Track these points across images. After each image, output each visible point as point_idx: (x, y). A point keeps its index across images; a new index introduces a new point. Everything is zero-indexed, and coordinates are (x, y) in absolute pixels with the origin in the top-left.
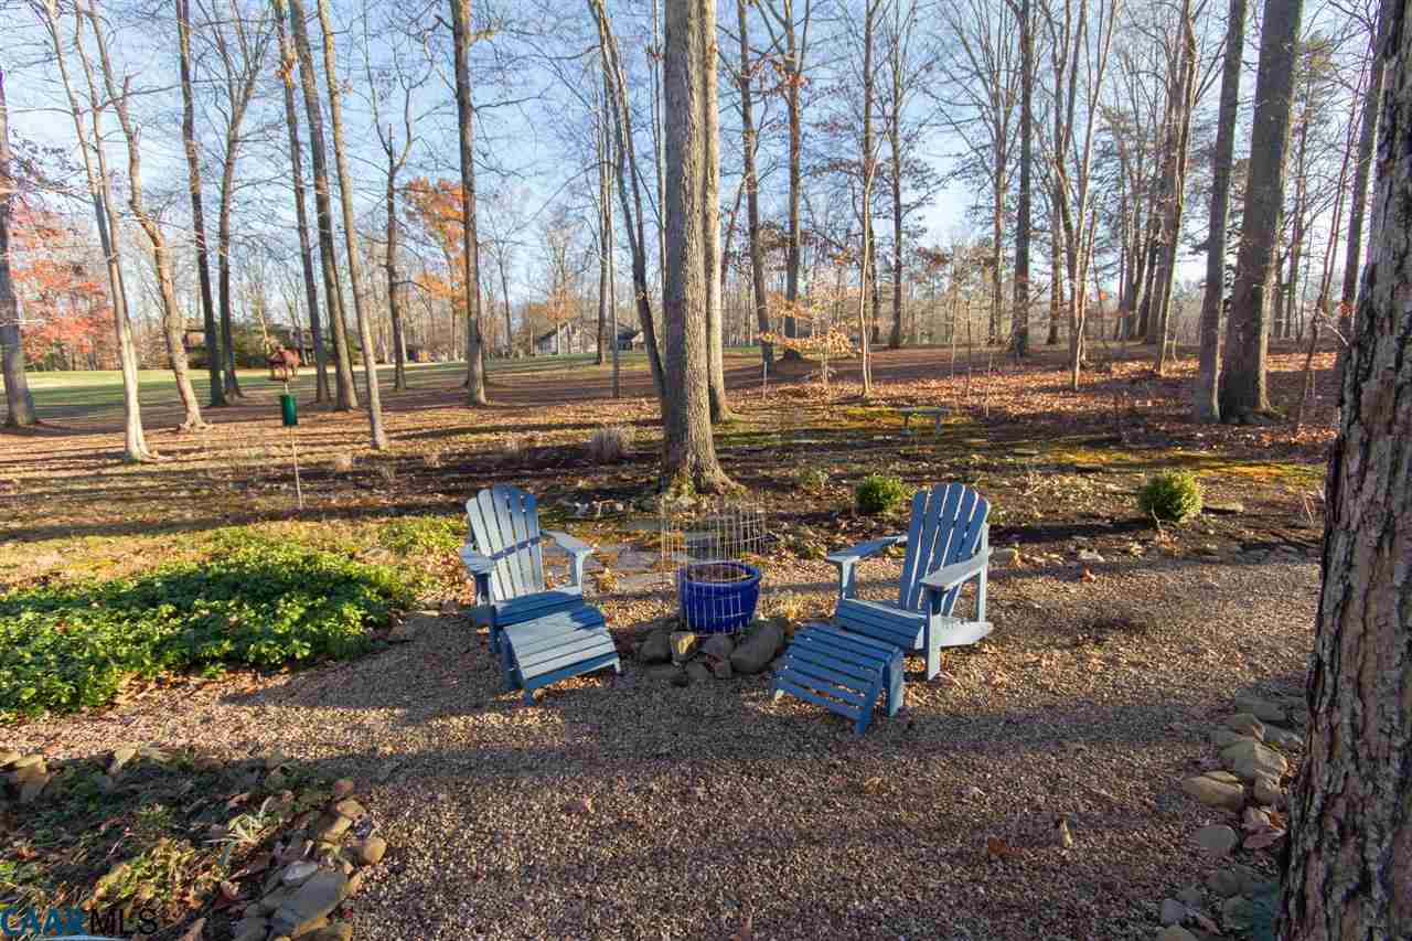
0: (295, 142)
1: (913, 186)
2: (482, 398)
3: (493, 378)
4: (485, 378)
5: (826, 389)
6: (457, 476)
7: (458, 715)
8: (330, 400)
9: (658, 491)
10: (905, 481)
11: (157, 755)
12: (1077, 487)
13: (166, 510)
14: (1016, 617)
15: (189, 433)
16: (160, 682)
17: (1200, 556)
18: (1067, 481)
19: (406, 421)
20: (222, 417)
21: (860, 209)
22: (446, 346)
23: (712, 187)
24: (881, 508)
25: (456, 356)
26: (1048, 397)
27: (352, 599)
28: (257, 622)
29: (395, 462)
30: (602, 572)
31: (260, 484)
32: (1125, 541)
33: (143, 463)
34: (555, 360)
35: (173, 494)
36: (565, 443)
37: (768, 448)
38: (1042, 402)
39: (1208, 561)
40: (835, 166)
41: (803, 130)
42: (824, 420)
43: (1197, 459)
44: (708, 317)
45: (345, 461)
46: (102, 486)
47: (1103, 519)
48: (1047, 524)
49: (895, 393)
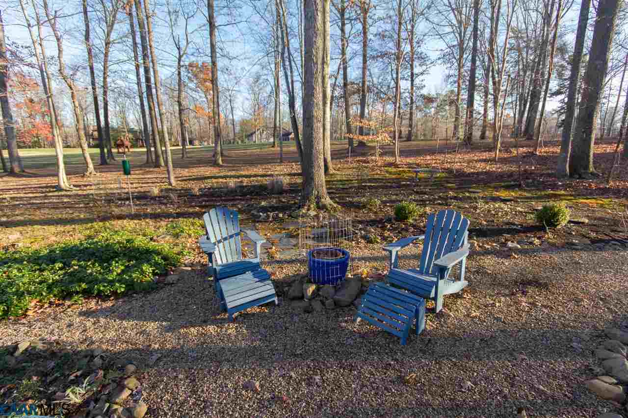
0: (135, 44)
1: (420, 65)
2: (220, 162)
3: (225, 153)
4: (222, 153)
5: (377, 159)
6: (206, 199)
7: (194, 327)
8: (153, 162)
9: (299, 208)
10: (417, 205)
11: (40, 346)
12: (502, 209)
13: (73, 213)
14: (479, 277)
15: (89, 177)
16: (51, 304)
17: (570, 246)
18: (497, 206)
19: (185, 172)
20: (103, 170)
21: (395, 76)
22: (206, 139)
23: (327, 63)
24: (407, 218)
25: (210, 143)
26: (483, 164)
27: (148, 261)
28: (100, 273)
29: (179, 192)
30: (271, 248)
31: (117, 201)
32: (530, 237)
33: (66, 191)
34: (255, 145)
35: (77, 206)
36: (257, 184)
37: (351, 188)
38: (480, 167)
39: (574, 249)
40: (383, 55)
41: (369, 38)
42: (377, 174)
43: (560, 195)
44: (324, 125)
45: (156, 191)
46: (46, 201)
47: (517, 226)
48: (489, 227)
49: (410, 162)
